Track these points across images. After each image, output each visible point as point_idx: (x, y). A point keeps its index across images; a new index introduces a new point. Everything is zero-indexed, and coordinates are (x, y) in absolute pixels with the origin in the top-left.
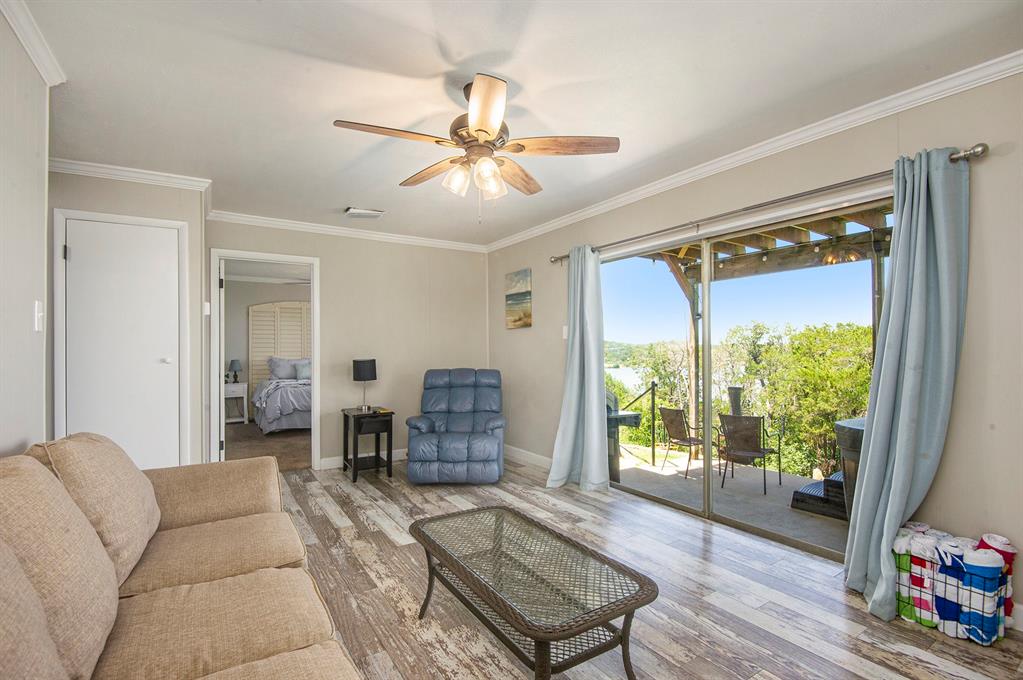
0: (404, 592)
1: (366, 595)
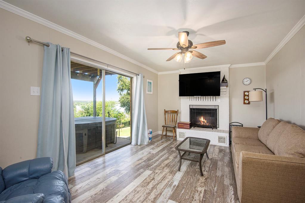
0: (199, 184)
1: (210, 189)
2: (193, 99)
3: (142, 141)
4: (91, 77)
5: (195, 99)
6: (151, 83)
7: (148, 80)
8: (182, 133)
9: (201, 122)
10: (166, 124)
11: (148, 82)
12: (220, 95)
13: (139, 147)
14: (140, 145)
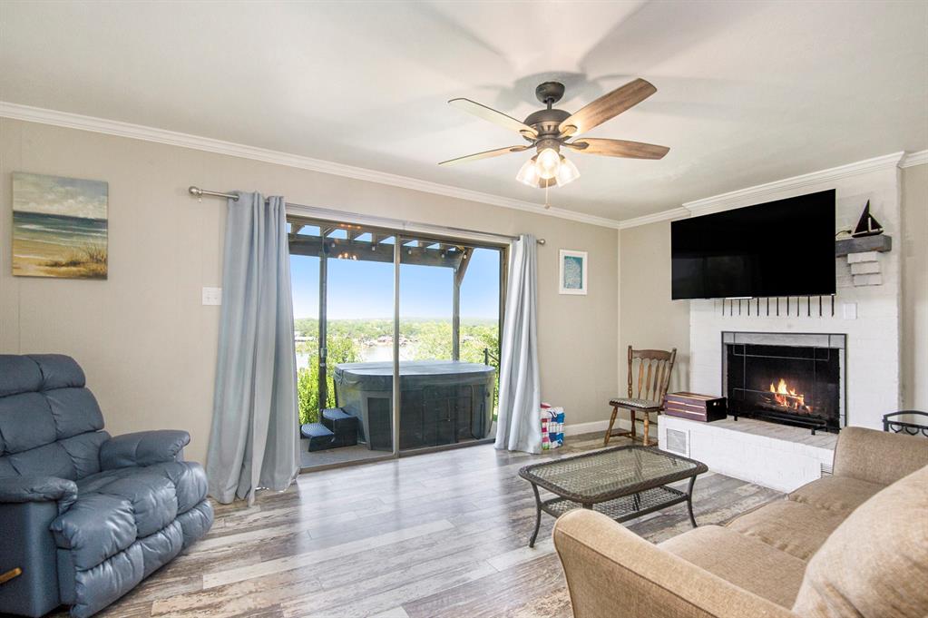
2: (736, 308)
3: (522, 439)
4: (445, 255)
5: (744, 308)
6: (579, 261)
7: (566, 251)
8: (677, 433)
9: (779, 400)
10: (630, 395)
11: (566, 258)
12: (837, 290)
13: (510, 456)
14: (514, 451)
